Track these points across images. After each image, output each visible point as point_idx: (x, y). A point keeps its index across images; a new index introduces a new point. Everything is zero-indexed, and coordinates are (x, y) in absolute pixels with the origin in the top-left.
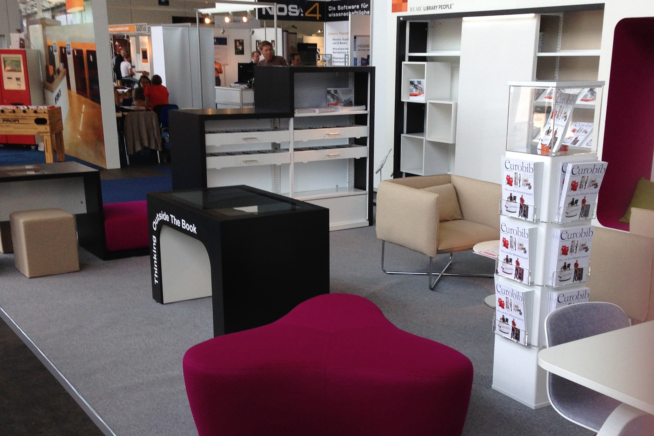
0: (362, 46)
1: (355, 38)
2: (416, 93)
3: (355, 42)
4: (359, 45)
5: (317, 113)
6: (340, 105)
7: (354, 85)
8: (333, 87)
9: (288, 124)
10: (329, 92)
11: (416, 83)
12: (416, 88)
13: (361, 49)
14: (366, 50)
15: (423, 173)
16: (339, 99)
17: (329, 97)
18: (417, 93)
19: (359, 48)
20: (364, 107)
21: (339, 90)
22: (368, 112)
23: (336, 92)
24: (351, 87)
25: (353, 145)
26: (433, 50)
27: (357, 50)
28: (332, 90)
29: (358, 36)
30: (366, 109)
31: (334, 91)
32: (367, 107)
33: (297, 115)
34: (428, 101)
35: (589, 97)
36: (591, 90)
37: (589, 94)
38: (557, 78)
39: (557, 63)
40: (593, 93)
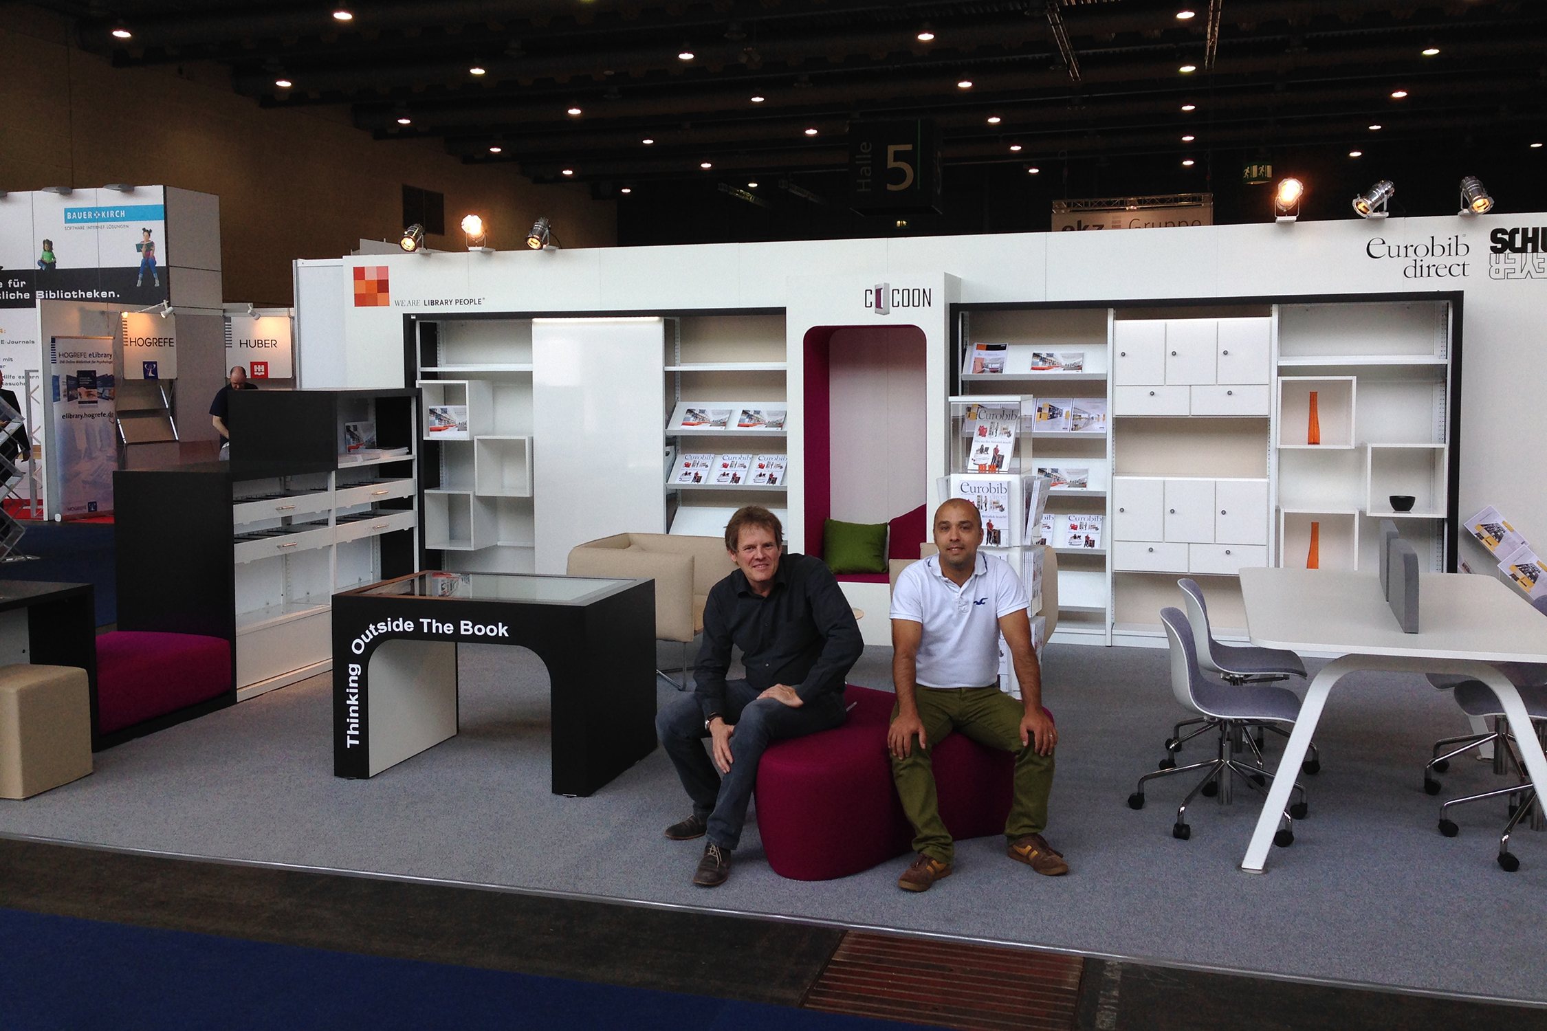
0: (66, 355)
1: (53, 340)
2: (440, 426)
3: (53, 347)
4: (61, 354)
6: (363, 448)
7: (375, 416)
8: (352, 421)
9: (326, 480)
10: (348, 429)
11: (439, 412)
12: (440, 420)
13: (66, 359)
14: (74, 362)
15: (473, 547)
16: (359, 439)
17: (348, 436)
18: (442, 426)
19: (62, 358)
20: (406, 450)
21: (359, 424)
22: (414, 456)
24: (372, 420)
26: (448, 363)
27: (58, 361)
28: (351, 425)
29: (59, 337)
30: (410, 453)
31: (354, 426)
32: (410, 449)
33: (340, 466)
34: (475, 437)
35: (747, 421)
36: (745, 412)
37: (744, 417)
38: (679, 399)
39: (678, 381)
40: (750, 417)
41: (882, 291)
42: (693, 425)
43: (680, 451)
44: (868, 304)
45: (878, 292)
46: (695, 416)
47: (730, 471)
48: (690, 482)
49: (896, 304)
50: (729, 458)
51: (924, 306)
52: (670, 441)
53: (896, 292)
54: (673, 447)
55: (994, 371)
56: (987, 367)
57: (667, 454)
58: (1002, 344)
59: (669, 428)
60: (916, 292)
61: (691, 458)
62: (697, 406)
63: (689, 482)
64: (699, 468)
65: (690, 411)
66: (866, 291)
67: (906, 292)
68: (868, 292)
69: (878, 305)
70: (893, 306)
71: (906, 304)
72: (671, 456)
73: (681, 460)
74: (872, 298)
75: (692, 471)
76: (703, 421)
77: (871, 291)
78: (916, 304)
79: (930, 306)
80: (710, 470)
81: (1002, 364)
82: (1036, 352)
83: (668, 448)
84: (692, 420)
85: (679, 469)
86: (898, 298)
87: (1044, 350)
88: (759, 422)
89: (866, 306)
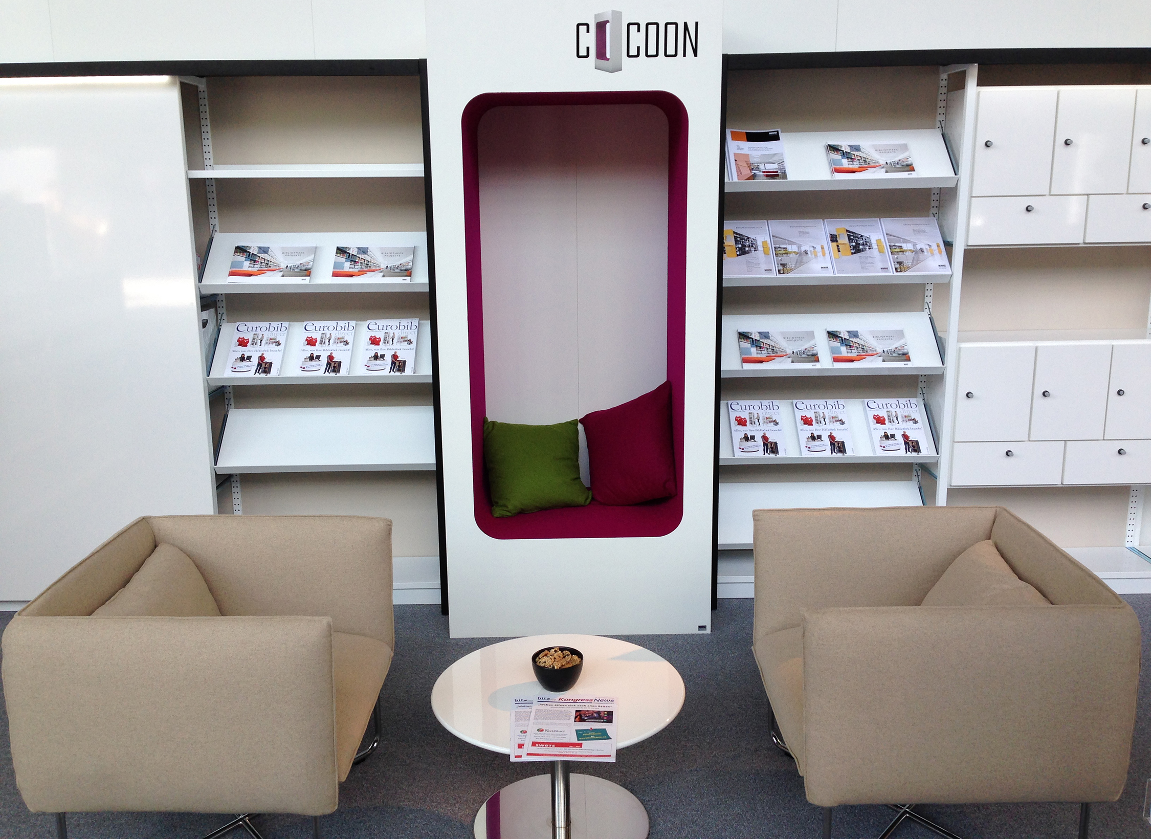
35: (347, 267)
36: (341, 251)
37: (342, 259)
38: (217, 228)
39: (213, 195)
40: (352, 259)
41: (608, 25)
42: (250, 275)
43: (224, 317)
44: (583, 52)
45: (601, 27)
46: (252, 258)
47: (323, 351)
48: (251, 374)
49: (633, 52)
50: (317, 327)
51: (684, 55)
52: (208, 302)
53: (633, 28)
54: (213, 310)
55: (772, 175)
56: (758, 169)
57: (205, 324)
58: (770, 130)
59: (205, 281)
60: (671, 28)
61: (249, 328)
62: (253, 240)
63: (249, 374)
64: (264, 347)
65: (240, 250)
66: (578, 25)
67: (652, 28)
68: (583, 29)
69: (601, 54)
70: (629, 56)
71: (652, 51)
72: (211, 326)
73: (230, 332)
74: (589, 40)
75: (254, 352)
76: (268, 267)
77: (587, 25)
78: (671, 51)
79: (696, 55)
80: (285, 348)
81: (781, 163)
82: (832, 143)
83: (205, 315)
84: (246, 266)
85: (227, 350)
86: (637, 39)
87: (844, 140)
88: (368, 268)
89: (578, 56)
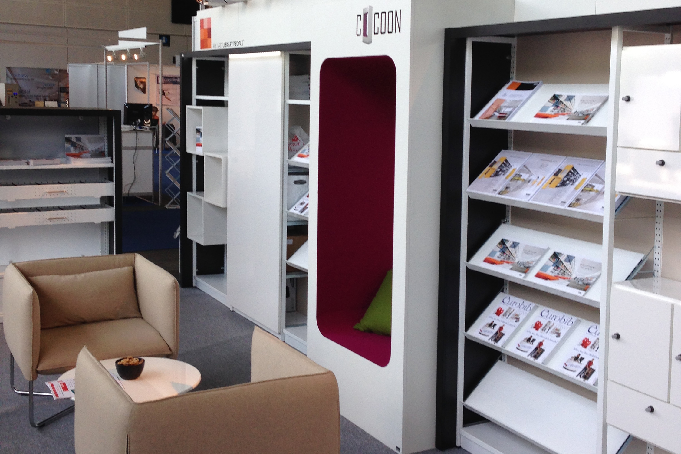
2: (201, 143)
5: (33, 165)
6: (86, 156)
7: (107, 132)
8: (73, 134)
10: (68, 140)
11: (201, 131)
15: (203, 242)
16: (83, 148)
17: (68, 145)
21: (84, 137)
22: (112, 165)
23: (79, 139)
24: (103, 133)
25: (106, 205)
28: (73, 137)
31: (76, 138)
32: (112, 159)
34: (204, 153)
41: (367, 15)
44: (359, 32)
45: (365, 17)
49: (376, 31)
51: (396, 32)
53: (376, 16)
55: (501, 117)
56: (499, 111)
58: (536, 82)
60: (390, 15)
66: (357, 16)
67: (383, 16)
69: (365, 33)
71: (383, 30)
74: (361, 25)
77: (360, 16)
78: (390, 29)
79: (400, 31)
81: (516, 108)
82: (558, 93)
86: (378, 23)
89: (357, 35)
